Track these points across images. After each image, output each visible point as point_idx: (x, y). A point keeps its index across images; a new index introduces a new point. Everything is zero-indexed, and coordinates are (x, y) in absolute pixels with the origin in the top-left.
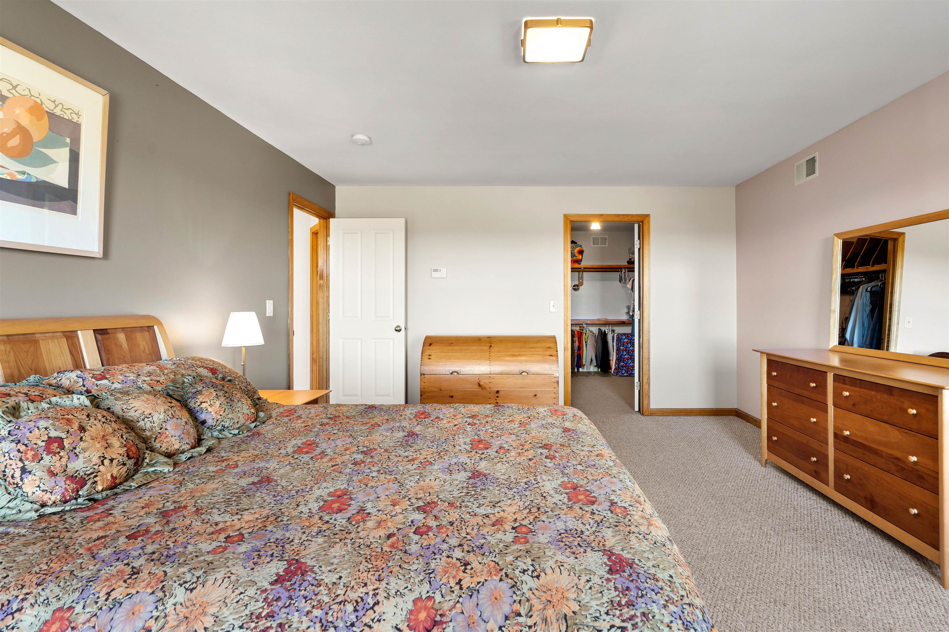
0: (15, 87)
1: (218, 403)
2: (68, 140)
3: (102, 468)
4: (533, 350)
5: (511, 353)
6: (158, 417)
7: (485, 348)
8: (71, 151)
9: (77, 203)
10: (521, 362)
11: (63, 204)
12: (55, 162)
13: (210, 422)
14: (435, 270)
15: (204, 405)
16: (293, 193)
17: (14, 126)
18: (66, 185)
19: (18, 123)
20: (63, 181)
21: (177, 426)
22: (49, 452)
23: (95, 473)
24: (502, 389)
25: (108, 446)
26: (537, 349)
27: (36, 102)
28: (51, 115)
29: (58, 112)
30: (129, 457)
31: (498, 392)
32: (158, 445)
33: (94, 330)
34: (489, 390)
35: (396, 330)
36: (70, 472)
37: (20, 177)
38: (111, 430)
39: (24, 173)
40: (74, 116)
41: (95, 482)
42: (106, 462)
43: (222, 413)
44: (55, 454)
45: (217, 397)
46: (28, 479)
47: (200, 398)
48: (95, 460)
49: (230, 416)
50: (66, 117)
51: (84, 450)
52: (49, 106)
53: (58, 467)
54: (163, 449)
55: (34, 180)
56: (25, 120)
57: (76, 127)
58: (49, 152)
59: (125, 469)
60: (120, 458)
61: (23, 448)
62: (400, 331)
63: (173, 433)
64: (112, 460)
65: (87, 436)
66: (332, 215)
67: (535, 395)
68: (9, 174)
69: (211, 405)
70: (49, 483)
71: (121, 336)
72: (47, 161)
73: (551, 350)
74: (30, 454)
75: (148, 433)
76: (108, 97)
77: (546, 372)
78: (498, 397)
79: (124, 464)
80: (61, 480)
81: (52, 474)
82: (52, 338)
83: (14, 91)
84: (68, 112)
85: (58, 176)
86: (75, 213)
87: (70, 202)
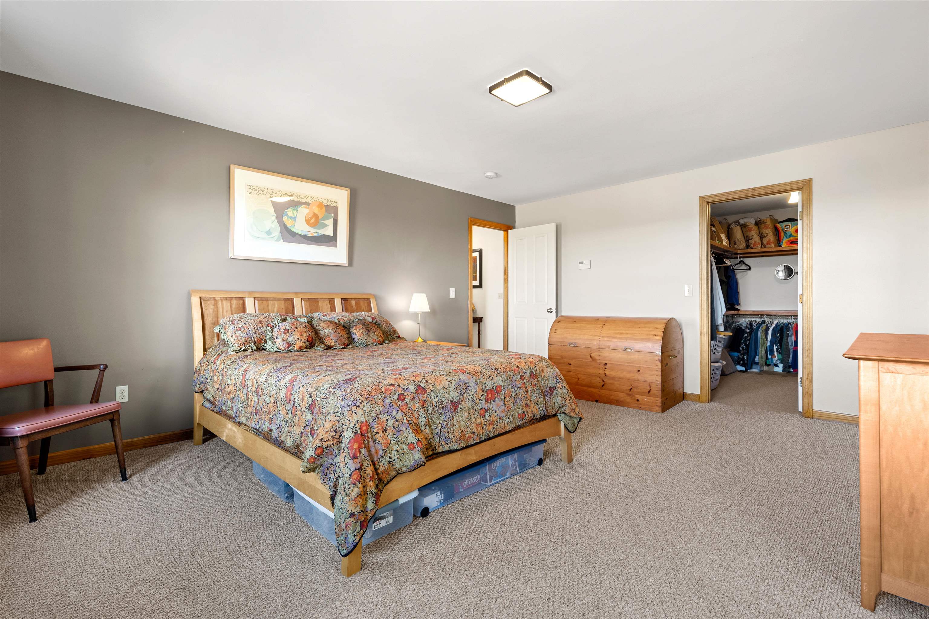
0: (313, 199)
1: (361, 331)
2: (333, 215)
3: (297, 342)
4: (640, 329)
5: (618, 332)
6: (328, 331)
7: (599, 326)
8: (334, 219)
9: (336, 242)
10: (626, 339)
11: (331, 243)
12: (328, 226)
13: (356, 339)
14: (581, 263)
15: (355, 331)
16: (471, 218)
17: (312, 214)
18: (332, 235)
19: (314, 213)
20: (331, 234)
21: (335, 336)
22: (284, 333)
23: (295, 343)
24: (609, 362)
25: (302, 335)
26: (643, 329)
27: (320, 202)
28: (326, 206)
29: (329, 204)
30: (308, 341)
31: (606, 364)
32: (325, 342)
33: (341, 299)
34: (598, 361)
35: (548, 312)
36: (288, 341)
37: (315, 234)
38: (305, 330)
39: (316, 232)
40: (335, 204)
41: (294, 346)
42: (299, 340)
43: (362, 336)
44: (286, 334)
45: (362, 328)
46: (278, 340)
47: (355, 328)
48: (296, 339)
49: (365, 338)
50: (332, 205)
51: (294, 335)
52: (325, 202)
53: (285, 338)
54: (327, 344)
55: (320, 235)
56: (316, 211)
57: (336, 208)
58: (326, 222)
59: (305, 345)
60: (304, 340)
61: (278, 330)
62: (551, 312)
63: (333, 338)
64: (301, 340)
65: (296, 330)
66: (512, 227)
67: (639, 371)
68: (311, 234)
69: (358, 332)
70: (282, 343)
71: (353, 302)
72: (325, 226)
73: (658, 330)
74: (279, 333)
75: (322, 336)
76: (349, 191)
77: (648, 350)
78: (606, 368)
79: (305, 343)
80: (285, 342)
81: (283, 340)
82: (325, 300)
83: (312, 200)
84: (332, 203)
85: (329, 232)
86: (336, 247)
87: (334, 242)
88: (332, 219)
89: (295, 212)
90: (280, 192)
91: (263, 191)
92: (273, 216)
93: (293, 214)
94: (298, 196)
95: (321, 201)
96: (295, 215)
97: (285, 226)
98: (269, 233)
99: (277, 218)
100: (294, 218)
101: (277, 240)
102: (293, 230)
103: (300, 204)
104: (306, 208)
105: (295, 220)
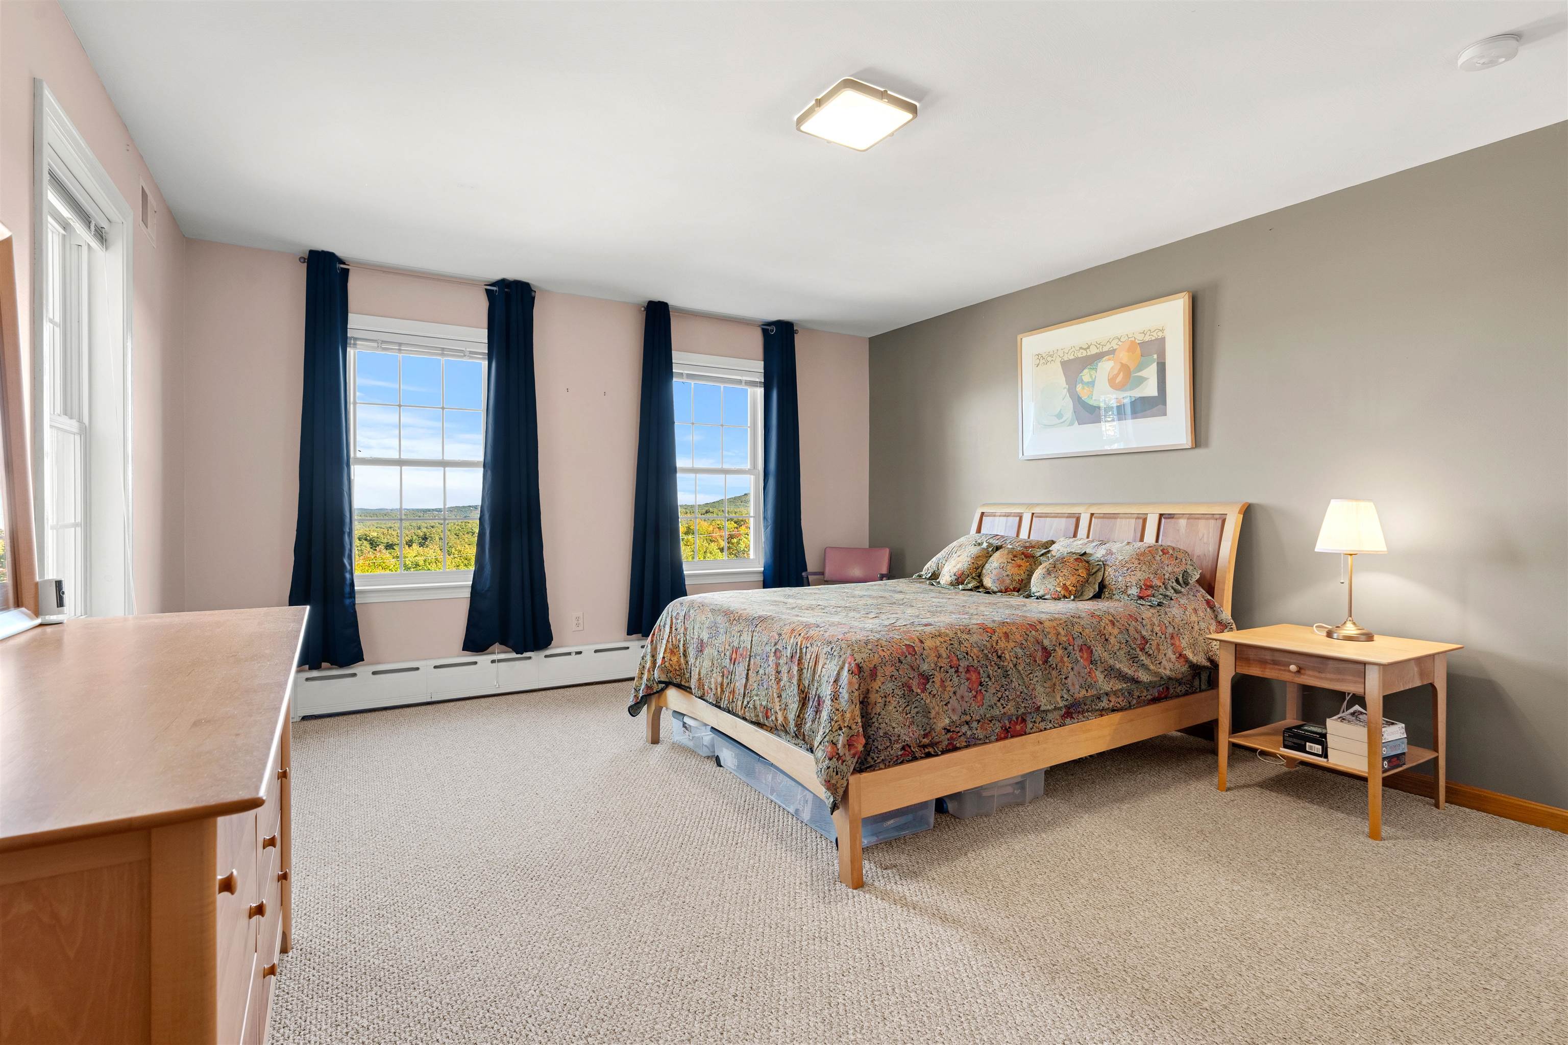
0: (1119, 340)
2: (1155, 356)
8: (1158, 363)
9: (1165, 406)
11: (1155, 410)
12: (1148, 379)
17: (1119, 367)
18: (1156, 394)
19: (1122, 364)
20: (1155, 392)
27: (1132, 341)
28: (1143, 344)
29: (1147, 338)
37: (1125, 401)
40: (1159, 334)
50: (1154, 338)
52: (1140, 338)
55: (1135, 399)
56: (1126, 359)
57: (1162, 341)
58: (1143, 374)
72: (1142, 380)
76: (1188, 296)
83: (1120, 343)
84: (1154, 334)
85: (1150, 389)
86: (1165, 414)
87: (1161, 406)
88: (1155, 364)
89: (1093, 372)
90: (1073, 349)
91: (1051, 356)
92: (1065, 388)
93: (1091, 376)
94: (1097, 345)
95: (1133, 339)
96: (1094, 377)
97: (1079, 398)
98: (1059, 416)
99: (1069, 390)
100: (1092, 384)
101: (1071, 424)
102: (1091, 402)
103: (1099, 356)
104: (1109, 360)
105: (1093, 386)
